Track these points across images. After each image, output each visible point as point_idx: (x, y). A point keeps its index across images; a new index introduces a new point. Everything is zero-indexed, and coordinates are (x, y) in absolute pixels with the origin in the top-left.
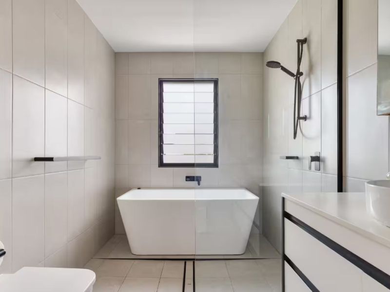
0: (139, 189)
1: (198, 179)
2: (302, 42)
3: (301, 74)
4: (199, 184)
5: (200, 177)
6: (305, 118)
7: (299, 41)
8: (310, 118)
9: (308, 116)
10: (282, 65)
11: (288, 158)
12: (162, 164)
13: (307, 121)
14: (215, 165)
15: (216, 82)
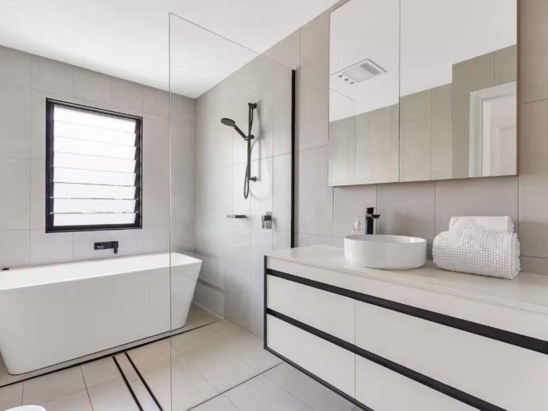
0: (6, 269)
1: (114, 245)
2: (252, 106)
3: (252, 137)
4: (116, 252)
5: (117, 243)
6: (254, 179)
7: (250, 105)
8: (260, 179)
9: (257, 177)
10: (236, 124)
11: (237, 217)
12: (50, 228)
13: (257, 182)
14: (137, 224)
15: (139, 122)
